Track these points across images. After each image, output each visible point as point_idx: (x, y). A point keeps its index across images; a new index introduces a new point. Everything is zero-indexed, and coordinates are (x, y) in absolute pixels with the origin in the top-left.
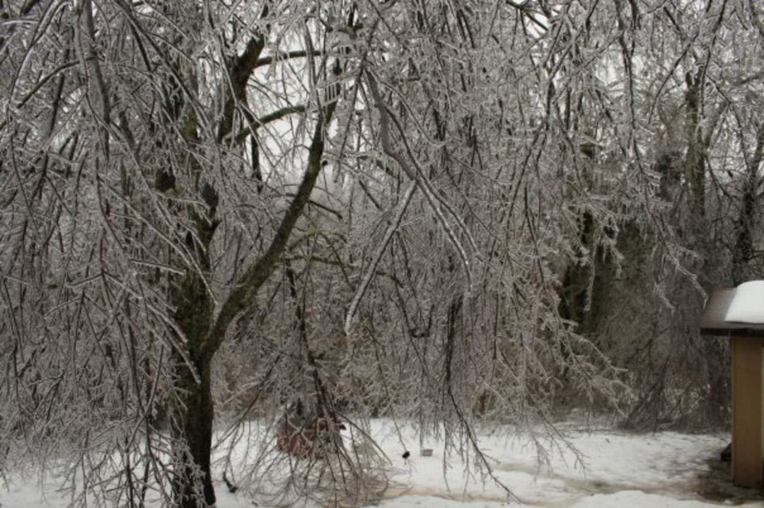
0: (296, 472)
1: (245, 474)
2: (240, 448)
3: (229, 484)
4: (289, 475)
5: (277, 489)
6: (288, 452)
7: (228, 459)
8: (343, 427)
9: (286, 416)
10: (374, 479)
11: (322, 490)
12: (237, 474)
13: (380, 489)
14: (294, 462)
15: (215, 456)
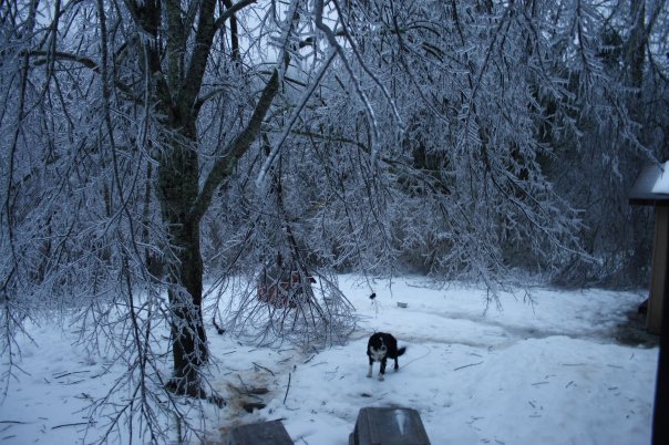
0: (273, 318)
1: (230, 319)
2: (226, 297)
3: (217, 327)
4: (268, 319)
5: (258, 331)
6: (267, 301)
7: (216, 306)
9: (264, 270)
10: (340, 323)
11: (296, 333)
12: (224, 317)
13: (345, 332)
14: (272, 310)
15: (206, 304)
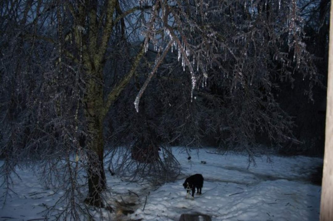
0: (139, 168)
1: (117, 168)
2: (116, 157)
3: (111, 172)
4: (136, 168)
5: (131, 175)
6: (136, 159)
7: (110, 161)
8: (160, 150)
10: (173, 171)
11: (150, 175)
12: (115, 167)
13: (175, 176)
14: (138, 164)
15: (106, 160)
